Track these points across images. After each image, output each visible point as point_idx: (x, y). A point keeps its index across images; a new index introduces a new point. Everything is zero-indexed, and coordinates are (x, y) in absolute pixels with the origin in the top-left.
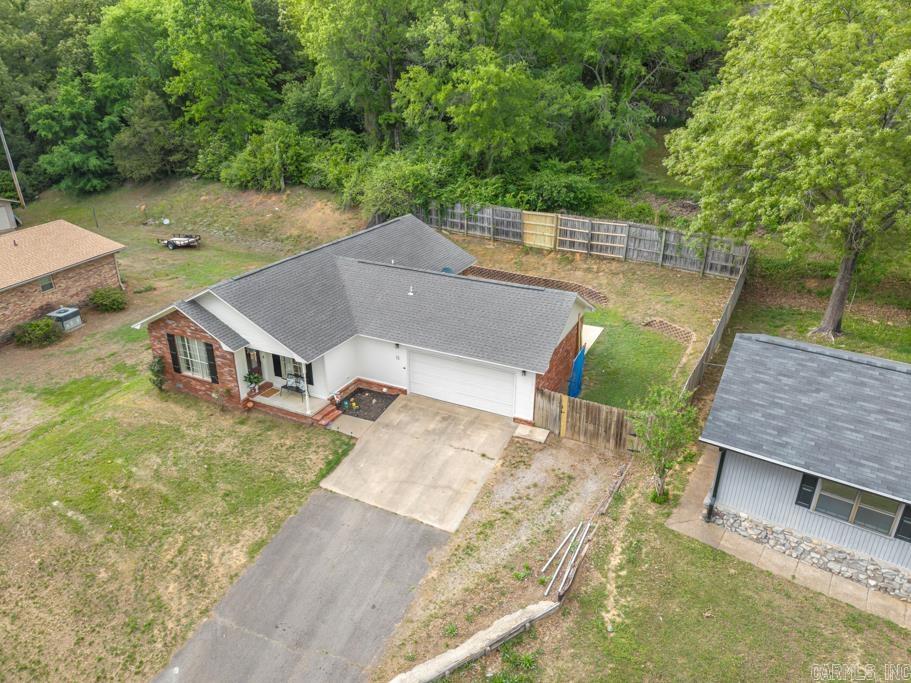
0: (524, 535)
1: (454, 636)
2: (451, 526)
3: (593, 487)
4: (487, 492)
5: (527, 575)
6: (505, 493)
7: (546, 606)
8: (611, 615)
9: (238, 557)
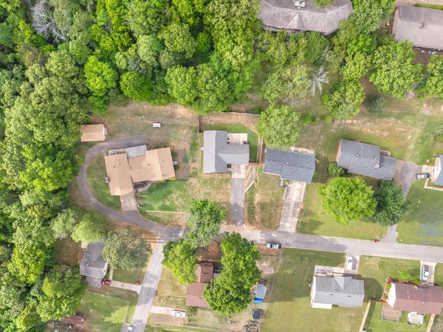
0: (250, 176)
1: (249, 186)
2: (244, 177)
3: (254, 169)
4: (246, 173)
5: (252, 179)
6: (247, 172)
7: (254, 182)
8: (258, 181)
9: (230, 186)
